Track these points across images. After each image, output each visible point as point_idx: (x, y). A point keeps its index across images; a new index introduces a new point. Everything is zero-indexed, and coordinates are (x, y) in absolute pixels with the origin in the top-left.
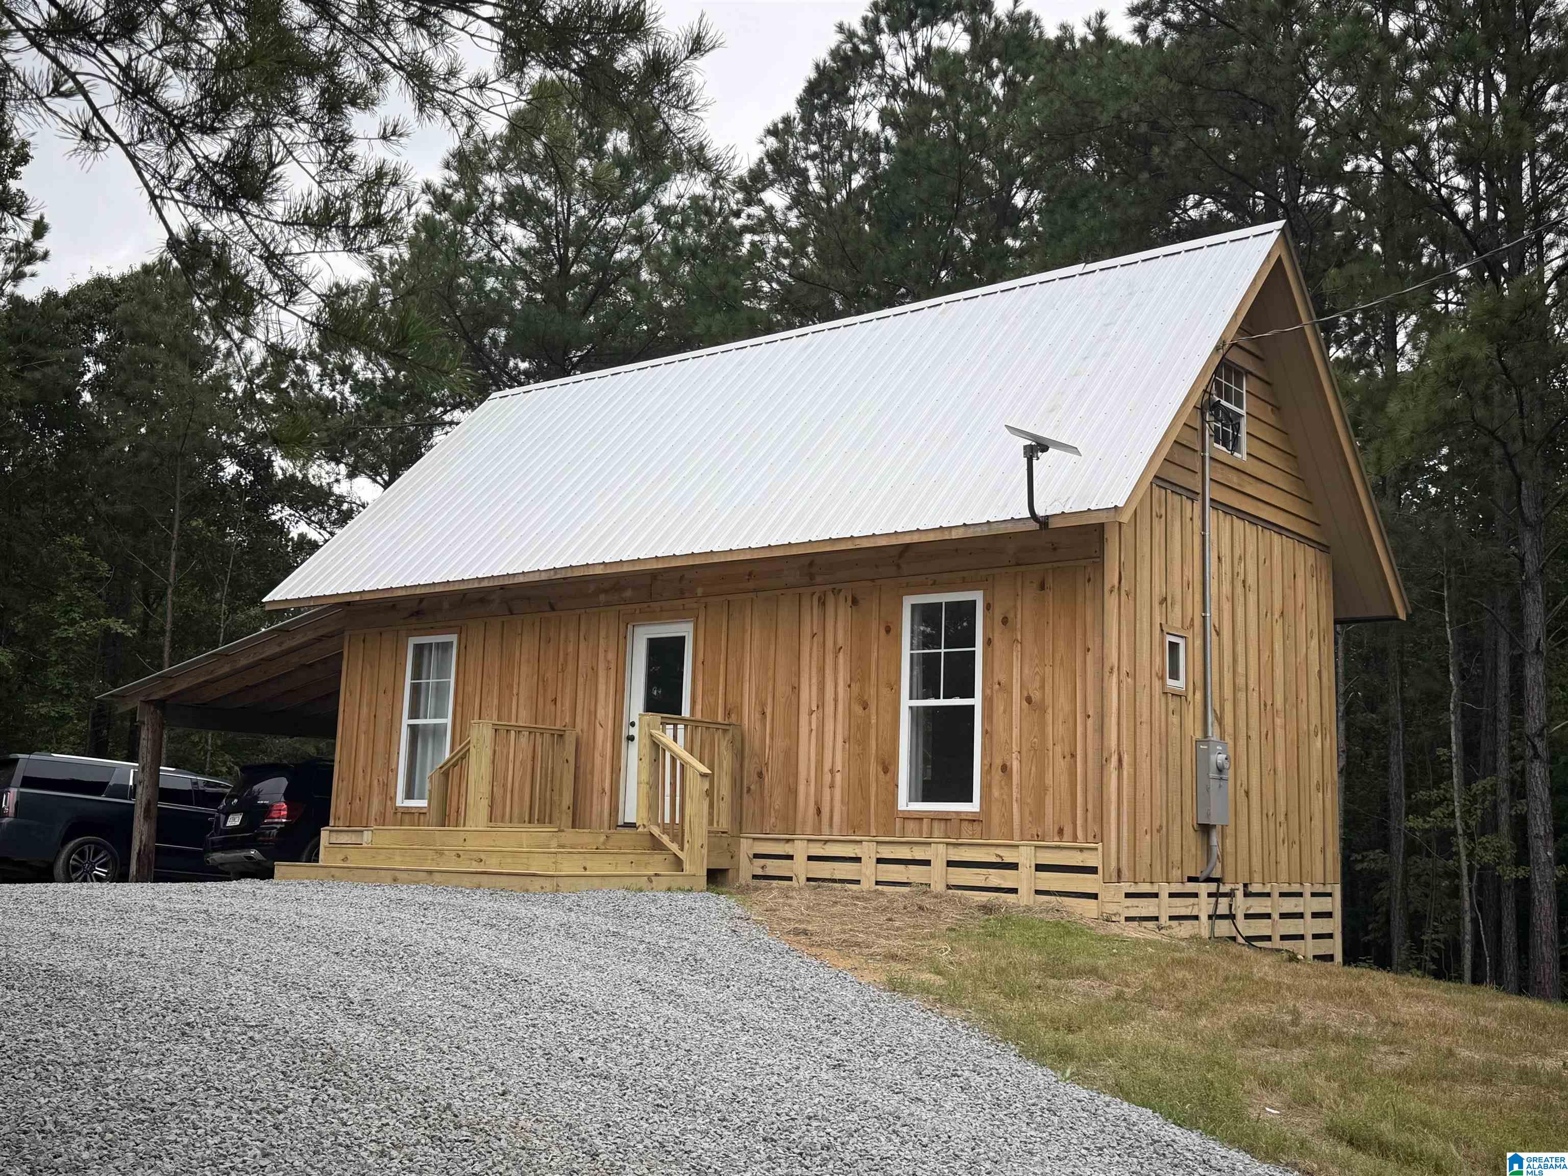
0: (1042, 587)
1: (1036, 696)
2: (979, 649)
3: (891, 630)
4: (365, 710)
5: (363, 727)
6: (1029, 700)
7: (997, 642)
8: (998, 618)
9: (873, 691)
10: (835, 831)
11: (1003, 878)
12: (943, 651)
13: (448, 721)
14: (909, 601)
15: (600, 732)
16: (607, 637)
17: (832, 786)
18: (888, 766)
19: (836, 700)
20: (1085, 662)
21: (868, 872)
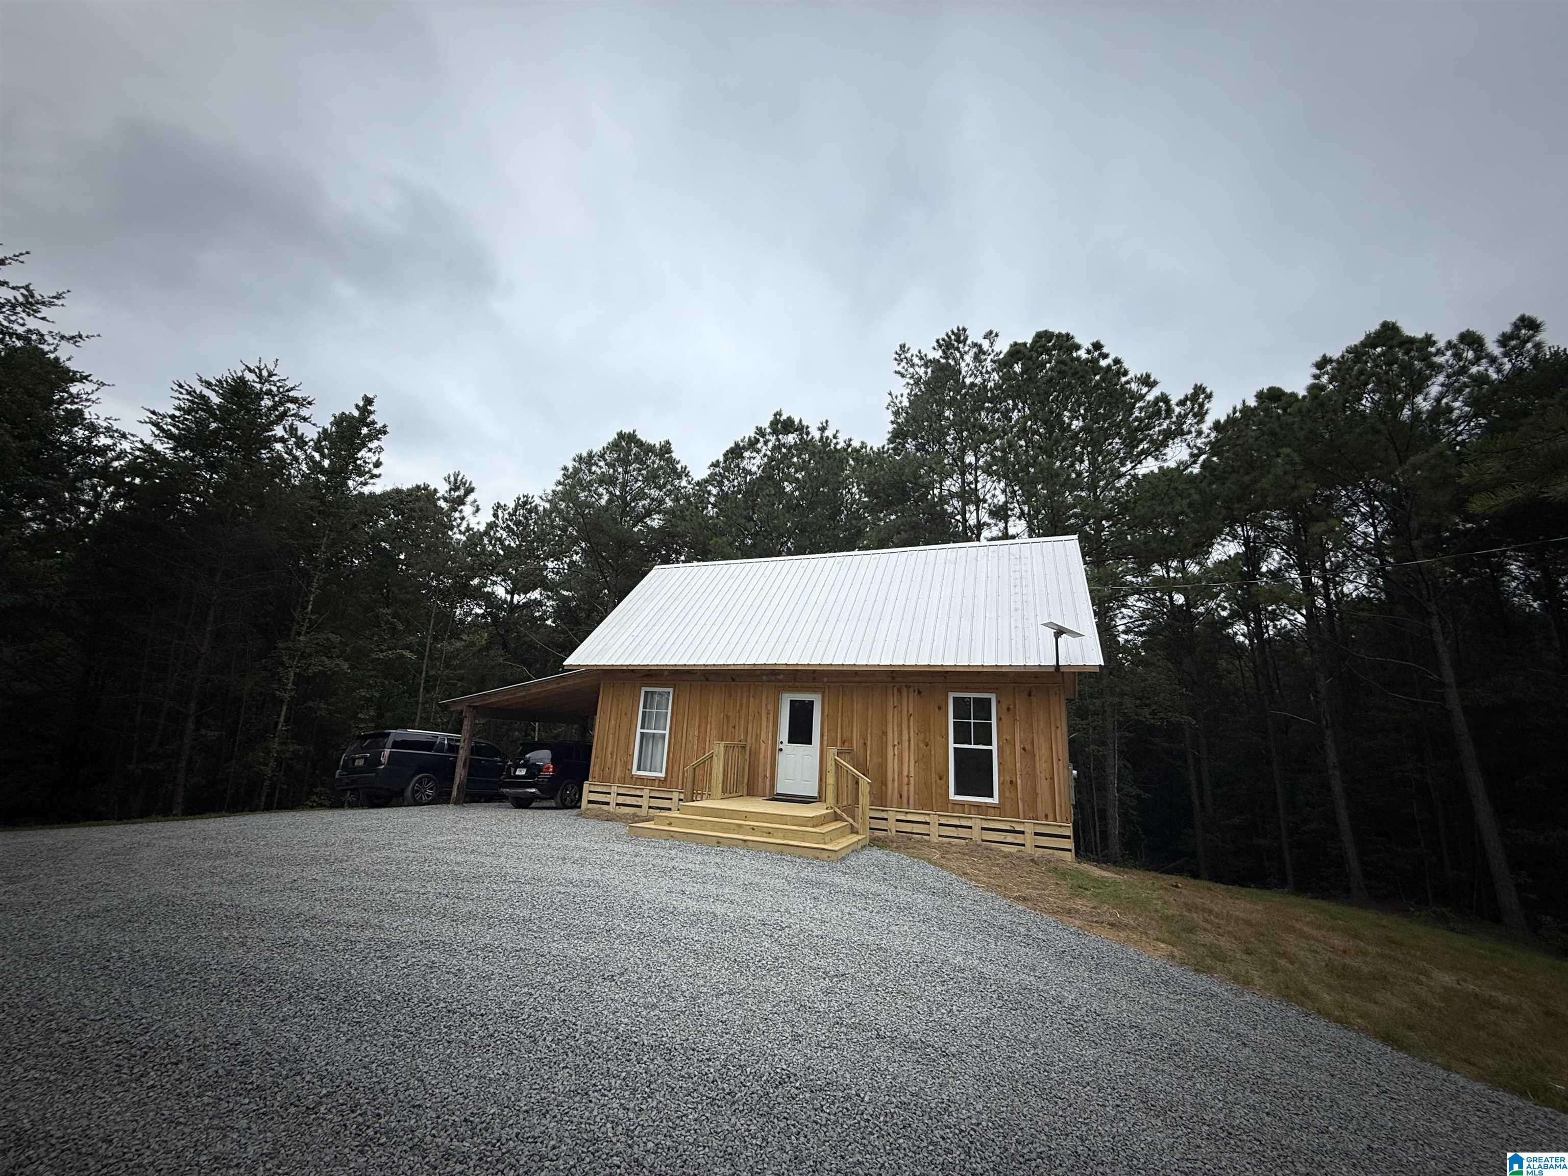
0: (1030, 695)
1: (1028, 747)
2: (994, 722)
3: (943, 708)
4: (613, 722)
5: (611, 731)
6: (1024, 749)
7: (1004, 720)
8: (1004, 707)
9: (932, 737)
10: (911, 806)
11: (1016, 839)
12: (972, 721)
13: (667, 732)
14: (951, 696)
15: (763, 746)
16: (767, 698)
17: (908, 784)
18: (943, 776)
19: (909, 741)
20: (1056, 733)
21: (934, 830)
